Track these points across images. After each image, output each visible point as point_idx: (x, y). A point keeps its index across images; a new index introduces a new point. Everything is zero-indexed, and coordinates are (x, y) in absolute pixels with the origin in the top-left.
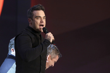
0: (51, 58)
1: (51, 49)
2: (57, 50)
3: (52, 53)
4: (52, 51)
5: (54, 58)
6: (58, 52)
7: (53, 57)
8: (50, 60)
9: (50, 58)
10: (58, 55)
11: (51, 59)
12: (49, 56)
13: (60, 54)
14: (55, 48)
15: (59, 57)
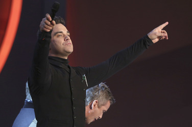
0: (98, 105)
1: (99, 90)
2: (108, 92)
3: (101, 98)
4: (100, 93)
5: (103, 105)
6: (110, 96)
7: (101, 103)
8: (97, 109)
9: (96, 106)
10: (110, 100)
11: (99, 107)
12: (95, 103)
13: (112, 99)
14: (106, 88)
15: (111, 103)
